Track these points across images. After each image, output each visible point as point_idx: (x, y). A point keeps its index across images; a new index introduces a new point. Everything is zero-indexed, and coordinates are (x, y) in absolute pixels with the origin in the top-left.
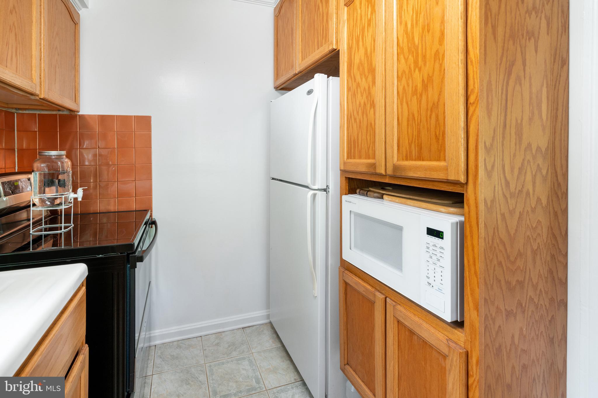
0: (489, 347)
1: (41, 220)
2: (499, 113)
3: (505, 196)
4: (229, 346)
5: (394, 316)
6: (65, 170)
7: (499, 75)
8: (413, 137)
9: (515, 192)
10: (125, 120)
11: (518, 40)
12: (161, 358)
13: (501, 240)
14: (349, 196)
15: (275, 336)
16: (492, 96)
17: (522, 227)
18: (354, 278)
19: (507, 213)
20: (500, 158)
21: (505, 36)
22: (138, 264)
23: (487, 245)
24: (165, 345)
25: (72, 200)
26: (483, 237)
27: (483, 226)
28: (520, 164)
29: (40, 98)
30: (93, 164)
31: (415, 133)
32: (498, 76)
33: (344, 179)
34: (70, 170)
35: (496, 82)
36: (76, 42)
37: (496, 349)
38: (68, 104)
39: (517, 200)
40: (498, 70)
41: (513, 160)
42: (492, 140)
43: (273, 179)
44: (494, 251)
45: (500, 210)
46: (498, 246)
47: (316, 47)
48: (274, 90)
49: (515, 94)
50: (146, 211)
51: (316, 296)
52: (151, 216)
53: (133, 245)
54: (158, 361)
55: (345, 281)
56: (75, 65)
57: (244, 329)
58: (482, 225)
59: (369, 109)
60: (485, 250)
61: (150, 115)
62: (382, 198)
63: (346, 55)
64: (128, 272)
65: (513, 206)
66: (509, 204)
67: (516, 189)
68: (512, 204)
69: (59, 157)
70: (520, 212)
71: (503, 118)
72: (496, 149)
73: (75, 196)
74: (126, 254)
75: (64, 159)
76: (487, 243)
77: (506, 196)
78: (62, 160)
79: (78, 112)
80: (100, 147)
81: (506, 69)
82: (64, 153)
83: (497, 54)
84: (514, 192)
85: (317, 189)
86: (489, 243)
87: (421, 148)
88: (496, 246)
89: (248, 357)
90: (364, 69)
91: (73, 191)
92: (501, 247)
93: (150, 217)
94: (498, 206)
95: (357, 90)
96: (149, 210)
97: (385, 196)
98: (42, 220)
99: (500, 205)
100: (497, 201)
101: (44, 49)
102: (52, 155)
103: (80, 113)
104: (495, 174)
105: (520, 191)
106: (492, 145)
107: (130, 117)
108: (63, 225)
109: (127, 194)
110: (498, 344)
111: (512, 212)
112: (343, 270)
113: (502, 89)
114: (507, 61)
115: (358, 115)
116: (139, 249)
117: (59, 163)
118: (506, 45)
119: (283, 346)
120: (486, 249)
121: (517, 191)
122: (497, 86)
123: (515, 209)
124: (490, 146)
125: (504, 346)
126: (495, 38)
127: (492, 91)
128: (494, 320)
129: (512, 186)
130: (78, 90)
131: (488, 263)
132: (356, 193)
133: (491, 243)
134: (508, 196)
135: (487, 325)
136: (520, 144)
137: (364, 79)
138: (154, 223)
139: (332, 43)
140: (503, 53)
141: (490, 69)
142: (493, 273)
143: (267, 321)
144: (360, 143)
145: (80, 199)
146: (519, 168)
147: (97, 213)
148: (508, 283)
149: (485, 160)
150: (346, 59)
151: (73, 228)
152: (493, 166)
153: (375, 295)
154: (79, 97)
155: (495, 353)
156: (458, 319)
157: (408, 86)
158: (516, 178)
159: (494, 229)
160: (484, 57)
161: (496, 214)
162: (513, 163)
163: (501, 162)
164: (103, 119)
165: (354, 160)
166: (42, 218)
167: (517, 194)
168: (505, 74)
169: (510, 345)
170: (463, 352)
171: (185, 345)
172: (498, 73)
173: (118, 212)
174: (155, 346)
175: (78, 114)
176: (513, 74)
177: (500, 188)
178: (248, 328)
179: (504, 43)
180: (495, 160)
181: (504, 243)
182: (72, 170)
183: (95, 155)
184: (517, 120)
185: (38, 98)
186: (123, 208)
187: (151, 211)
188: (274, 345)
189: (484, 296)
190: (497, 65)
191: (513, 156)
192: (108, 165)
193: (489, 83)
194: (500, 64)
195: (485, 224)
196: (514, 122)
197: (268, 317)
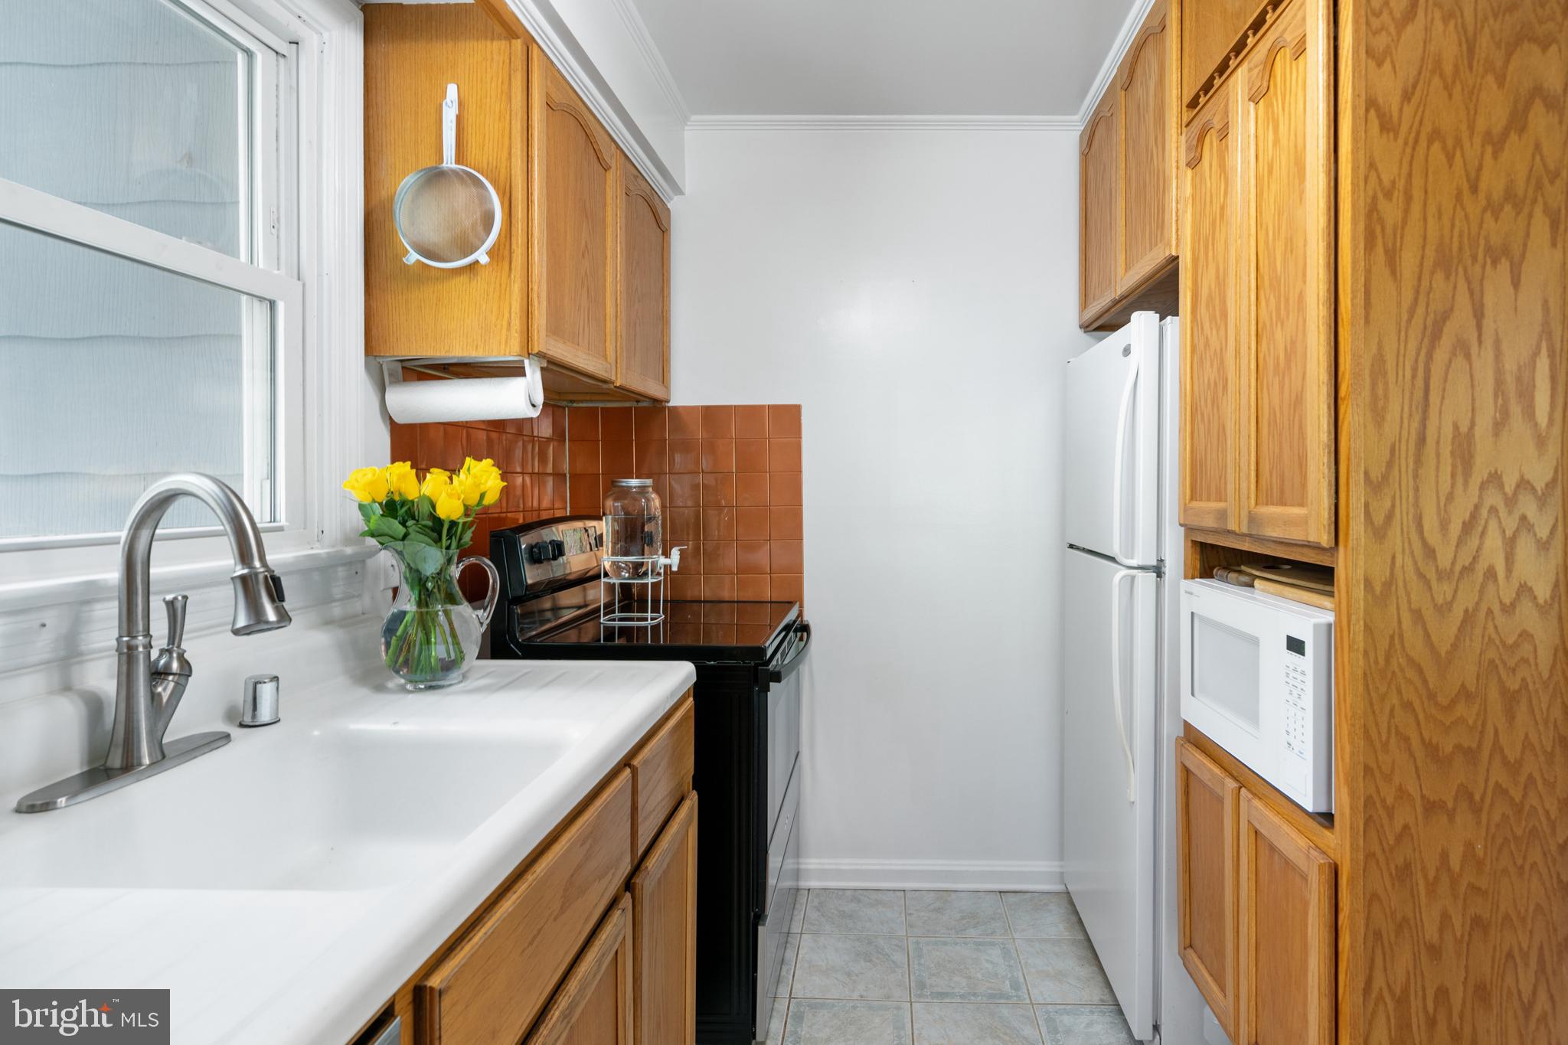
0: (1378, 860)
1: (598, 609)
2: (1406, 416)
3: (1421, 576)
4: (963, 918)
5: (1249, 821)
6: (652, 514)
7: (1406, 342)
8: (1274, 459)
9: (1451, 569)
10: (751, 413)
11: (1461, 270)
12: (819, 911)
13: (1411, 661)
14: (1197, 582)
15: (1074, 919)
16: (1386, 384)
17: (1471, 640)
18: (1198, 756)
19: (1427, 609)
20: (1408, 503)
21: (1421, 265)
22: (772, 685)
23: (1373, 665)
24: (828, 891)
25: (662, 571)
26: (1361, 649)
27: (1362, 628)
28: (1468, 514)
29: (616, 387)
30: (690, 503)
31: (1277, 451)
32: (1402, 344)
33: (1190, 544)
34: (658, 513)
35: (1398, 356)
36: (665, 267)
37: (1397, 867)
38: (653, 389)
39: (1457, 586)
40: (1403, 333)
41: (1445, 505)
42: (1386, 467)
43: (1071, 546)
44: (1391, 679)
45: (1409, 602)
46: (1402, 670)
47: (1148, 245)
48: (1081, 332)
49: (1449, 377)
50: (791, 603)
51: (1132, 800)
52: (800, 615)
53: (763, 651)
54: (813, 915)
55: (1185, 767)
56: (663, 312)
57: (1002, 894)
58: (1357, 626)
59: (1221, 395)
60: (1365, 673)
61: (798, 403)
62: (1252, 586)
63: (1189, 274)
64: (756, 698)
65: (1447, 596)
66: (1433, 592)
67: (1453, 563)
68: (1442, 592)
69: (643, 489)
70: (1466, 611)
71: (1415, 425)
72: (1397, 485)
73: (667, 561)
74: (753, 663)
75: (649, 494)
76: (1372, 660)
77: (1425, 576)
78: (647, 495)
79: (668, 402)
80: (705, 470)
81: (1425, 328)
82: (649, 482)
83: (1399, 304)
84: (1448, 570)
85: (1136, 566)
86: (1376, 662)
87: (1283, 481)
88: (1397, 670)
89: (1003, 944)
90: (1214, 310)
91: (663, 554)
92: (1411, 674)
93: (797, 617)
94: (1401, 592)
95: (1205, 353)
96: (796, 602)
97: (1257, 583)
98: (600, 611)
99: (1408, 594)
100: (1401, 584)
101: (621, 298)
102: (631, 487)
103: (671, 404)
104: (1395, 534)
105: (1469, 570)
106: (1385, 477)
107: (762, 407)
108: (649, 615)
109: (756, 570)
110: (1402, 860)
111: (1443, 609)
112: (1182, 742)
113: (1415, 370)
114: (1427, 312)
115: (1206, 407)
116: (774, 662)
117: (643, 500)
118: (1425, 283)
119: (1089, 940)
120: (1368, 672)
121: (1458, 568)
122: (1401, 364)
123: (1451, 603)
124: (1380, 479)
125: (1419, 867)
126: (1393, 272)
127: (1386, 373)
128: (1390, 812)
129: (1444, 558)
130: (667, 361)
131: (1374, 699)
132: (1213, 577)
133: (1381, 661)
134: (1432, 575)
135: (1371, 816)
136: (1467, 474)
137: (1214, 332)
138: (805, 628)
139: (1169, 244)
140: (1416, 300)
141: (1380, 334)
142: (1389, 723)
143: (1059, 888)
144: (1209, 467)
145: (675, 569)
146: (1464, 523)
147: (700, 602)
148: (1431, 749)
149: (1367, 505)
150: (1189, 283)
151: (665, 622)
152: (1389, 517)
153: (1223, 784)
154: (669, 371)
155: (1394, 874)
156: (1331, 809)
157: (1269, 354)
158: (1454, 542)
159: (1392, 637)
160: (1363, 312)
161: (1398, 608)
162: (1446, 511)
163: (1412, 510)
164: (711, 415)
165: (1200, 503)
166: (600, 606)
167: (1457, 574)
168: (1422, 340)
169: (1437, 870)
170: (1325, 863)
171: (869, 898)
172: (1403, 338)
173: (738, 602)
174: (809, 890)
175: (667, 404)
176: (1444, 338)
177: (1409, 562)
178: (1012, 894)
179: (1419, 279)
180: (1393, 506)
181: (1419, 665)
182: (662, 514)
183: (695, 487)
184: (1456, 427)
185: (612, 386)
186: (749, 595)
187: (801, 606)
188: (1067, 933)
189: (1362, 759)
190: (1399, 324)
191: (1447, 499)
192: (719, 507)
193: (1379, 359)
194: (1409, 321)
195: (1366, 625)
196: (1448, 431)
197: (1061, 877)
